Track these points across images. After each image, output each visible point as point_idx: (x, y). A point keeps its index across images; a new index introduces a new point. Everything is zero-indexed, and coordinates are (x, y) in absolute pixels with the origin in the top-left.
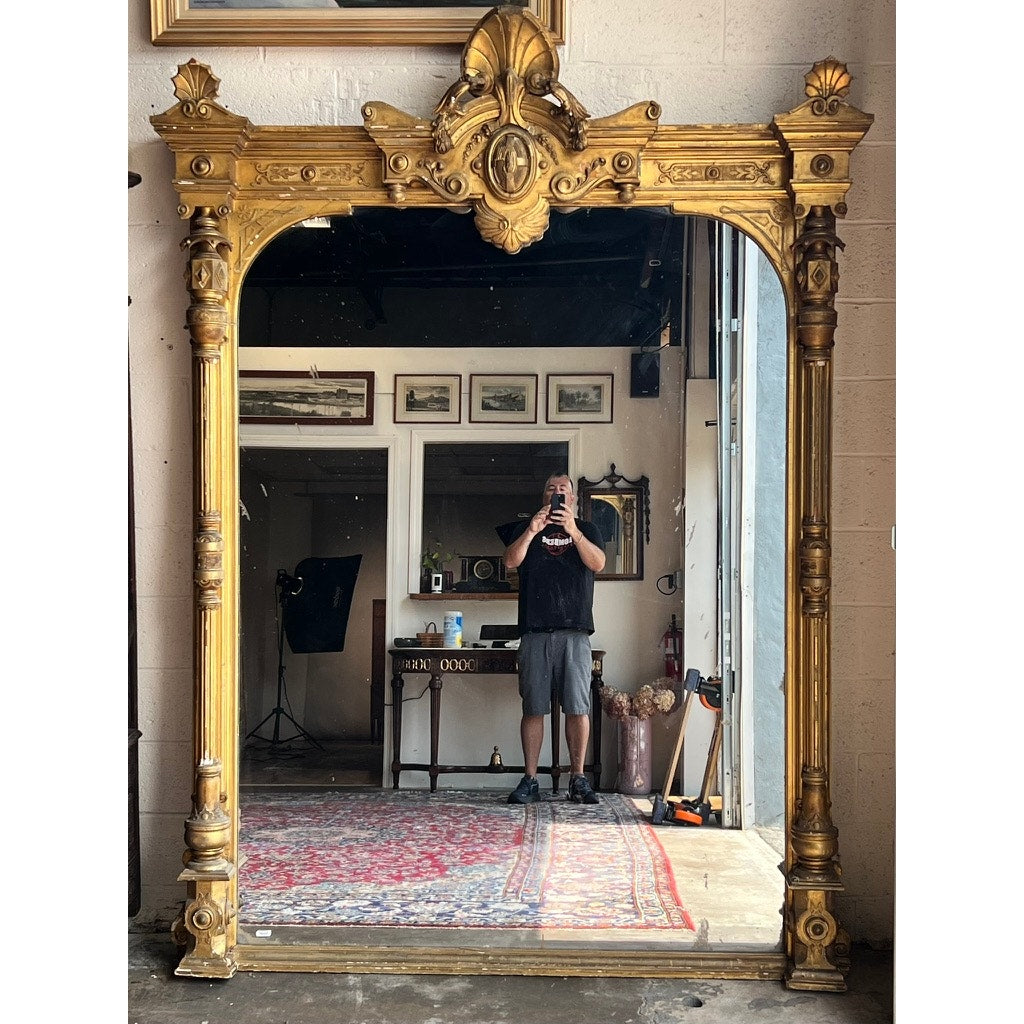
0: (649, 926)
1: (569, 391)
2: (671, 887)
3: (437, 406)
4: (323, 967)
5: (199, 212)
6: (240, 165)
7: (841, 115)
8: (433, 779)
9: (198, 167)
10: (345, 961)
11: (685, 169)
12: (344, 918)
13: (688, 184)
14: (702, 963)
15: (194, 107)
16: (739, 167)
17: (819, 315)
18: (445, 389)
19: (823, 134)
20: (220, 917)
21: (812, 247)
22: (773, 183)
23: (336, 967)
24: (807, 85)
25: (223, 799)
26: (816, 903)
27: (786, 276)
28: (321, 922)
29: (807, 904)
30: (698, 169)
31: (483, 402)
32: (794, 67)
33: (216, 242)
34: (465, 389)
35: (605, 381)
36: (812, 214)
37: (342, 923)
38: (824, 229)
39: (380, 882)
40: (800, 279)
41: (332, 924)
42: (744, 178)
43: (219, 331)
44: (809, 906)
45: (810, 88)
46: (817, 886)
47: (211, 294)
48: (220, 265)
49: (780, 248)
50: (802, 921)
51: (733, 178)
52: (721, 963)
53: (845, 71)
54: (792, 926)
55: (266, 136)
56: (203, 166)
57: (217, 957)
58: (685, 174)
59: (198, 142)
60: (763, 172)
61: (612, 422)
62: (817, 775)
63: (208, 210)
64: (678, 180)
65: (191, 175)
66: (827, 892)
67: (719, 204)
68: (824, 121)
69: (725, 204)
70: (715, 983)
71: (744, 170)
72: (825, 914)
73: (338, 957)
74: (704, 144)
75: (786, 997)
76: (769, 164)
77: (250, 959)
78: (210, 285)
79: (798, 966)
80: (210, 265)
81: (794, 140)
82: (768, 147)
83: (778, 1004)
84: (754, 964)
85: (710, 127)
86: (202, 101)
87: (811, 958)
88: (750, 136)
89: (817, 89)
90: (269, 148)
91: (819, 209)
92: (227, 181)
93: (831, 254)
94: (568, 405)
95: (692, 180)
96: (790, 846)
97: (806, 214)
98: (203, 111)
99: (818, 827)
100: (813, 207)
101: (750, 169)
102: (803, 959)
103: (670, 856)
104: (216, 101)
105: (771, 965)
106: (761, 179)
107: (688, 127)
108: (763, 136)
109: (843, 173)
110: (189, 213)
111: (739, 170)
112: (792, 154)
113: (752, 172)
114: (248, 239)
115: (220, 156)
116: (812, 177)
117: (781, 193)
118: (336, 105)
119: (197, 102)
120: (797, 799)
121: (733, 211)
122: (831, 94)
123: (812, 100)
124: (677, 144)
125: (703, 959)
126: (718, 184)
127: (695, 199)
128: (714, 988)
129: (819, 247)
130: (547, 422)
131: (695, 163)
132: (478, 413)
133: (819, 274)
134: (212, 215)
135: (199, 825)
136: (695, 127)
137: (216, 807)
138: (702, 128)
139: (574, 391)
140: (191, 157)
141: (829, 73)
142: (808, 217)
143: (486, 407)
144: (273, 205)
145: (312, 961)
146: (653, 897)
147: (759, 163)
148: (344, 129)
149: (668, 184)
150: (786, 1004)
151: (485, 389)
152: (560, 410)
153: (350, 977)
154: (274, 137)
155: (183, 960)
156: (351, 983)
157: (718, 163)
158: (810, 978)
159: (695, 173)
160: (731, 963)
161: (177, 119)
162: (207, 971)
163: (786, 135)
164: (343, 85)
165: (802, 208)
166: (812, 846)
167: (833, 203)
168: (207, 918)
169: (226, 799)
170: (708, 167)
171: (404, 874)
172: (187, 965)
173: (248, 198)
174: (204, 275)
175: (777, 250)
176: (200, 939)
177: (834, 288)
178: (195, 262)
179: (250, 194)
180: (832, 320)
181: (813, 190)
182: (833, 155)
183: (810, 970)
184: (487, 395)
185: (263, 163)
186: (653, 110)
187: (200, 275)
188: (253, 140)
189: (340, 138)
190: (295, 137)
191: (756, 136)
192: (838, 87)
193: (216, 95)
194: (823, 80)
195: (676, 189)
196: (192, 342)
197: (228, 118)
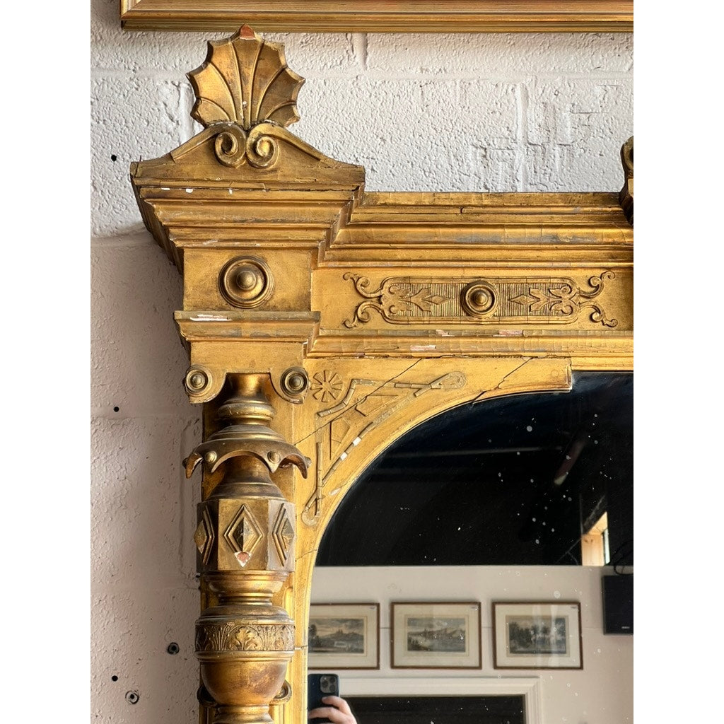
1: (523, 625)
3: (346, 645)
5: (233, 385)
6: (321, 282)
9: (238, 282)
15: (242, 142)
18: (357, 623)
31: (409, 640)
33: (279, 457)
34: (385, 622)
35: (570, 612)
43: (276, 671)
47: (258, 583)
48: (282, 511)
55: (385, 214)
56: (249, 279)
59: (242, 225)
61: (581, 668)
63: (252, 383)
65: (216, 297)
78: (261, 560)
80: (261, 511)
86: (261, 128)
90: (390, 244)
92: (305, 314)
94: (522, 644)
98: (263, 149)
104: (293, 129)
110: (212, 390)
114: (337, 449)
115: (286, 257)
118: (520, 156)
119: (248, 132)
130: (496, 667)
132: (403, 656)
134: (264, 393)
139: (529, 625)
140: (220, 259)
143: (414, 647)
144: (395, 368)
148: (567, 198)
151: (412, 621)
152: (513, 650)
154: (404, 218)
161: (201, 168)
164: (536, 115)
173: (339, 354)
174: (249, 537)
178: (227, 506)
179: (345, 345)
184: (414, 630)
185: (373, 276)
187: (239, 537)
188: (357, 225)
189: (557, 220)
190: (453, 215)
193: (292, 115)
196: (203, 695)
197: (318, 167)
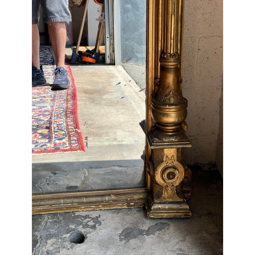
14: (85, 200)
26: (170, 157)
29: (163, 158)
44: (165, 159)
46: (171, 145)
50: (160, 169)
52: (99, 199)
54: (152, 173)
62: (172, 60)
66: (178, 149)
70: (94, 214)
72: (176, 163)
75: (147, 225)
79: (155, 201)
83: (141, 232)
84: (123, 197)
87: (165, 195)
96: (151, 113)
99: (172, 100)
102: (159, 195)
105: (136, 197)
120: (156, 78)
125: (86, 197)
128: (93, 219)
150: (148, 232)
158: (165, 209)
160: (107, 198)
166: (167, 115)
183: (165, 203)
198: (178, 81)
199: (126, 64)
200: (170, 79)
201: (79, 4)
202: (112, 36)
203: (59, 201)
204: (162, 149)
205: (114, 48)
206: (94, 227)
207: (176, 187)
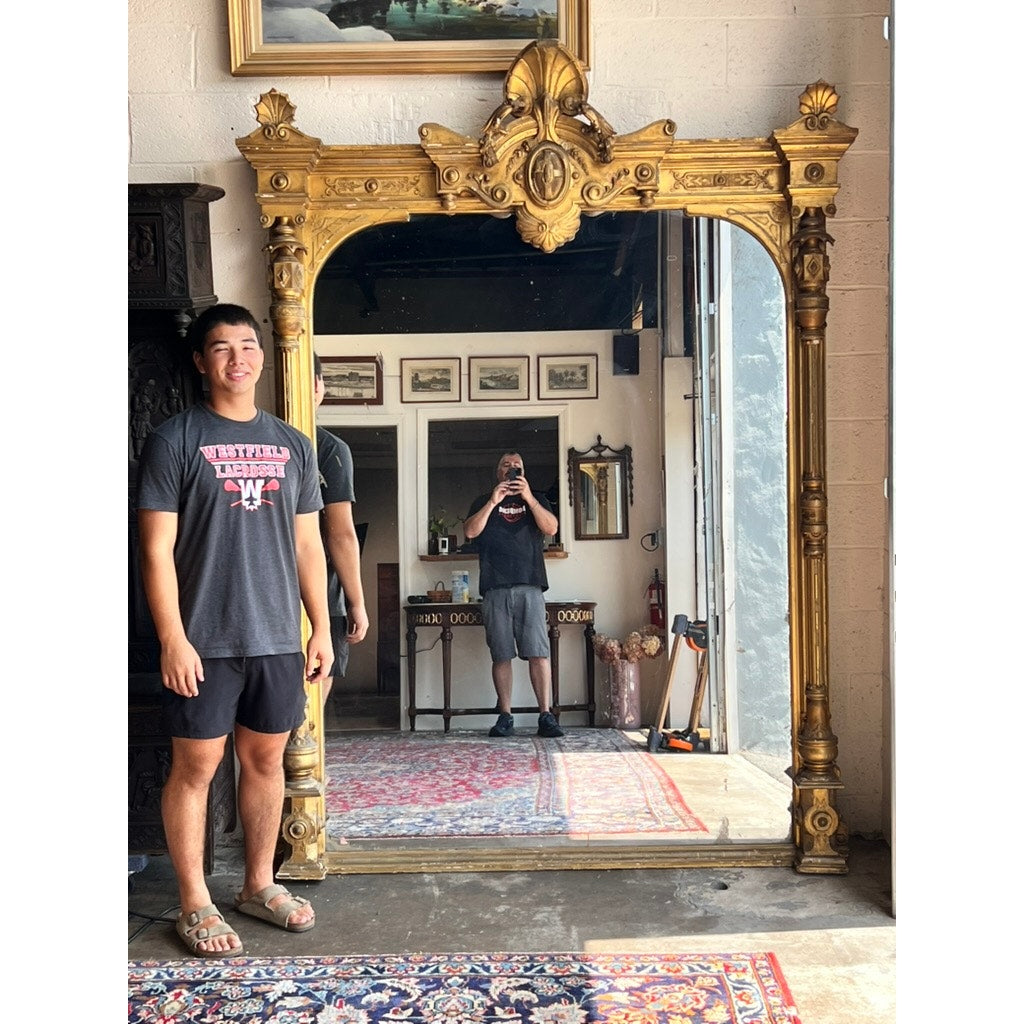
0: (668, 829)
1: (558, 371)
2: (680, 799)
3: (439, 387)
4: (402, 868)
5: (278, 221)
6: (312, 180)
7: (831, 129)
8: (447, 721)
9: (277, 182)
10: (420, 862)
11: (696, 177)
12: (404, 831)
13: (699, 190)
14: (724, 854)
15: (275, 130)
16: (743, 174)
17: (814, 301)
18: (446, 371)
19: (815, 146)
20: (313, 828)
21: (807, 243)
22: (771, 188)
23: (412, 868)
24: (801, 104)
25: (312, 727)
26: (820, 800)
27: (784, 267)
28: (386, 836)
29: (813, 800)
30: (708, 177)
31: (481, 382)
32: (787, 88)
33: (295, 247)
34: (465, 371)
35: (591, 361)
36: (806, 214)
37: (404, 835)
38: (817, 227)
39: (426, 804)
40: (797, 270)
41: (396, 837)
42: (747, 184)
43: (298, 324)
44: (815, 802)
45: (803, 106)
46: (821, 785)
47: (290, 293)
48: (297, 267)
49: (778, 243)
50: (809, 815)
51: (738, 184)
52: (740, 854)
53: (834, 92)
54: (801, 821)
55: (334, 154)
56: (281, 181)
57: (311, 862)
58: (696, 181)
59: (277, 161)
60: (763, 178)
61: (597, 398)
62: (819, 691)
63: (286, 220)
64: (691, 187)
65: (270, 188)
66: (829, 790)
67: (727, 207)
68: (816, 135)
69: (732, 206)
70: (736, 870)
71: (747, 177)
72: (828, 808)
73: (414, 859)
74: (712, 155)
75: (798, 879)
76: (768, 172)
77: (337, 864)
78: (290, 285)
79: (806, 854)
80: (289, 266)
81: (790, 151)
82: (767, 157)
83: (791, 885)
84: (769, 854)
85: (717, 141)
86: (282, 125)
87: (817, 846)
88: (752, 148)
89: (810, 107)
90: (338, 165)
91: (812, 210)
92: (302, 194)
93: (822, 248)
94: (556, 383)
95: (703, 186)
96: (797, 753)
97: (801, 214)
98: (282, 134)
99: (820, 736)
100: (807, 209)
101: (752, 176)
102: (811, 847)
103: (672, 777)
104: (294, 124)
105: (783, 854)
106: (761, 185)
107: (699, 141)
108: (764, 148)
109: (831, 179)
110: (270, 223)
111: (742, 177)
112: (788, 163)
113: (754, 179)
114: (320, 245)
115: (297, 173)
116: (806, 182)
117: (778, 197)
118: (392, 125)
119: (277, 126)
120: (802, 712)
121: (738, 213)
122: (822, 112)
123: (806, 117)
124: (690, 156)
125: (725, 851)
126: (725, 190)
127: (705, 203)
128: (736, 874)
129: (812, 242)
130: (539, 399)
131: (705, 172)
132: (476, 392)
133: (814, 266)
134: (290, 224)
135: (294, 750)
136: (705, 141)
137: (307, 734)
138: (710, 142)
139: (562, 370)
140: (271, 174)
141: (820, 93)
142: (803, 218)
143: (484, 387)
144: (342, 214)
145: (391, 863)
146: (666, 807)
147: (760, 171)
148: (403, 147)
149: (682, 190)
150: (798, 885)
151: (482, 370)
152: (551, 388)
153: (425, 876)
154: (341, 155)
155: (282, 866)
156: (427, 880)
157: (725, 171)
158: (816, 863)
159: (705, 180)
160: (749, 854)
161: (261, 140)
162: (303, 874)
163: (784, 148)
164: (398, 108)
165: (797, 210)
166: (816, 752)
167: (824, 205)
168: (302, 829)
169: (314, 727)
170: (715, 175)
171: (444, 796)
172: (286, 870)
173: (320, 208)
174: (285, 276)
175: (776, 245)
176: (296, 848)
177: (826, 278)
178: (277, 265)
179: (322, 205)
180: (824, 305)
181: (806, 194)
182: (824, 164)
183: (817, 856)
184: (483, 375)
185: (332, 177)
186: (670, 127)
187: (281, 276)
188: (323, 158)
189: (400, 155)
190: (360, 154)
191: (758, 148)
192: (827, 106)
193: (293, 120)
194: (814, 99)
195: (689, 194)
196: (274, 333)
197: (303, 139)
198: (827, 717)
199: (746, 753)
200: (818, 711)
201: (653, 653)
202: (722, 701)
203: (694, 854)
204: (811, 790)
205: (725, 725)
206: (737, 879)
207: (830, 837)
